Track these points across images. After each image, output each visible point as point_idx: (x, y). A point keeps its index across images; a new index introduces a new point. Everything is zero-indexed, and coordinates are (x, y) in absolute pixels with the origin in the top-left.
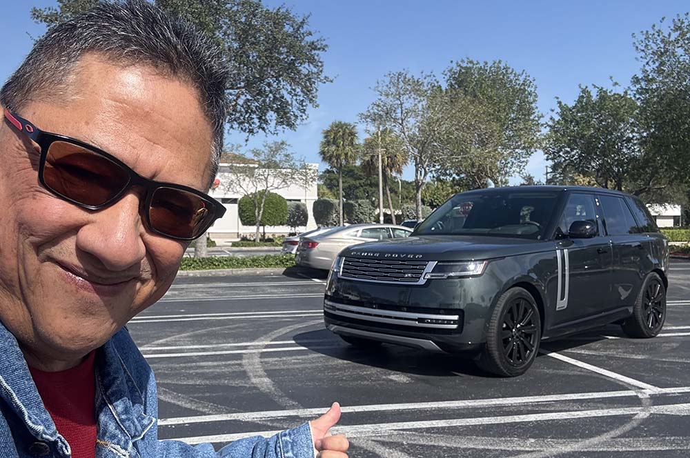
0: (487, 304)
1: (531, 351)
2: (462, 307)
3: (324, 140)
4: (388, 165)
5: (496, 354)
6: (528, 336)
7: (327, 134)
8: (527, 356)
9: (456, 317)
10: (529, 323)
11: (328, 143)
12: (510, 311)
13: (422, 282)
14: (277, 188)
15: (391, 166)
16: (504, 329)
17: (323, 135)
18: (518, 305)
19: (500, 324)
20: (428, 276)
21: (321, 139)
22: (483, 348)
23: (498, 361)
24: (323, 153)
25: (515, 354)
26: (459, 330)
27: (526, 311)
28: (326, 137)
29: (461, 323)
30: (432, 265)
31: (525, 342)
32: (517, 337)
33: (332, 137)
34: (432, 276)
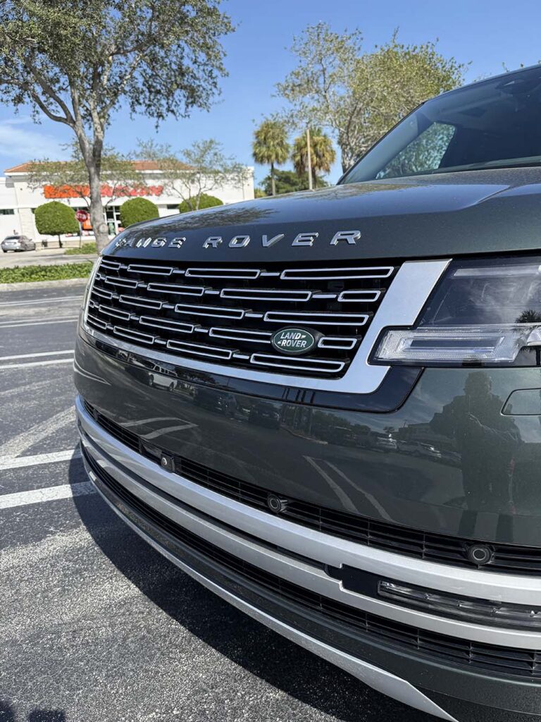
3: (255, 141)
4: (316, 164)
7: (258, 135)
11: (259, 144)
14: (211, 189)
15: (320, 165)
17: (255, 136)
21: (253, 140)
24: (255, 155)
28: (257, 137)
33: (263, 137)
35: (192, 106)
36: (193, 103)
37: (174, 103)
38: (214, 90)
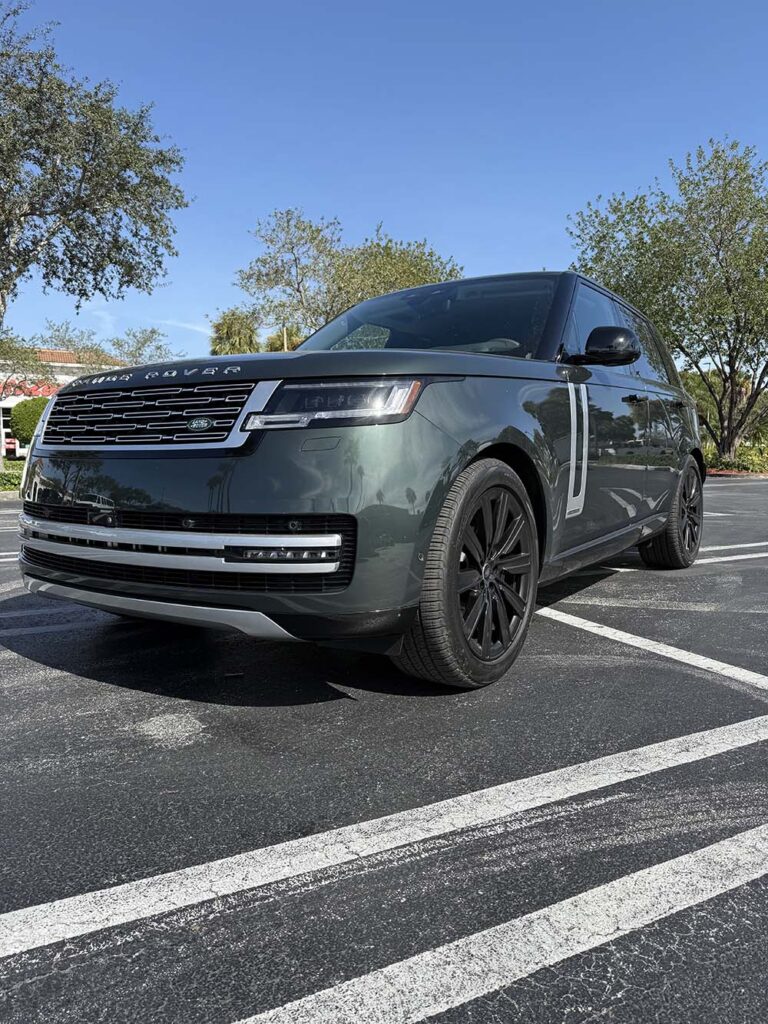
0: (420, 507)
1: (520, 617)
2: (353, 512)
5: (443, 636)
6: (512, 579)
8: (511, 626)
9: (334, 540)
10: (517, 550)
12: (477, 522)
13: (236, 439)
16: (463, 565)
18: (494, 504)
19: (454, 555)
20: (256, 423)
22: (411, 623)
23: (448, 654)
25: (489, 628)
26: (344, 578)
27: (510, 518)
28: (217, 331)
29: (348, 555)
30: (264, 391)
31: (508, 593)
32: (491, 584)
34: (267, 423)
35: (128, 287)
36: (129, 282)
37: (104, 280)
38: (158, 270)
